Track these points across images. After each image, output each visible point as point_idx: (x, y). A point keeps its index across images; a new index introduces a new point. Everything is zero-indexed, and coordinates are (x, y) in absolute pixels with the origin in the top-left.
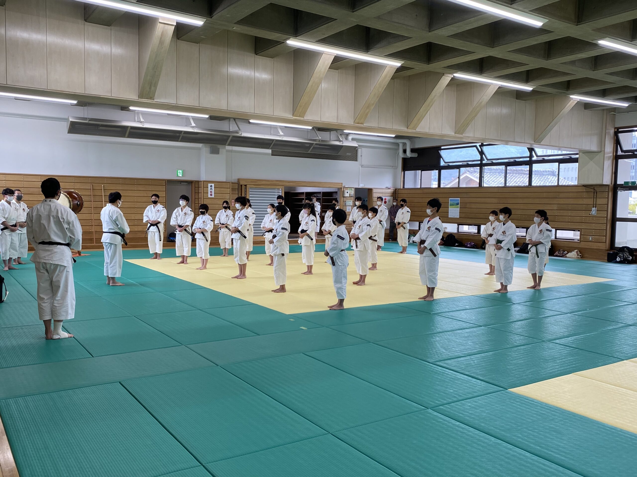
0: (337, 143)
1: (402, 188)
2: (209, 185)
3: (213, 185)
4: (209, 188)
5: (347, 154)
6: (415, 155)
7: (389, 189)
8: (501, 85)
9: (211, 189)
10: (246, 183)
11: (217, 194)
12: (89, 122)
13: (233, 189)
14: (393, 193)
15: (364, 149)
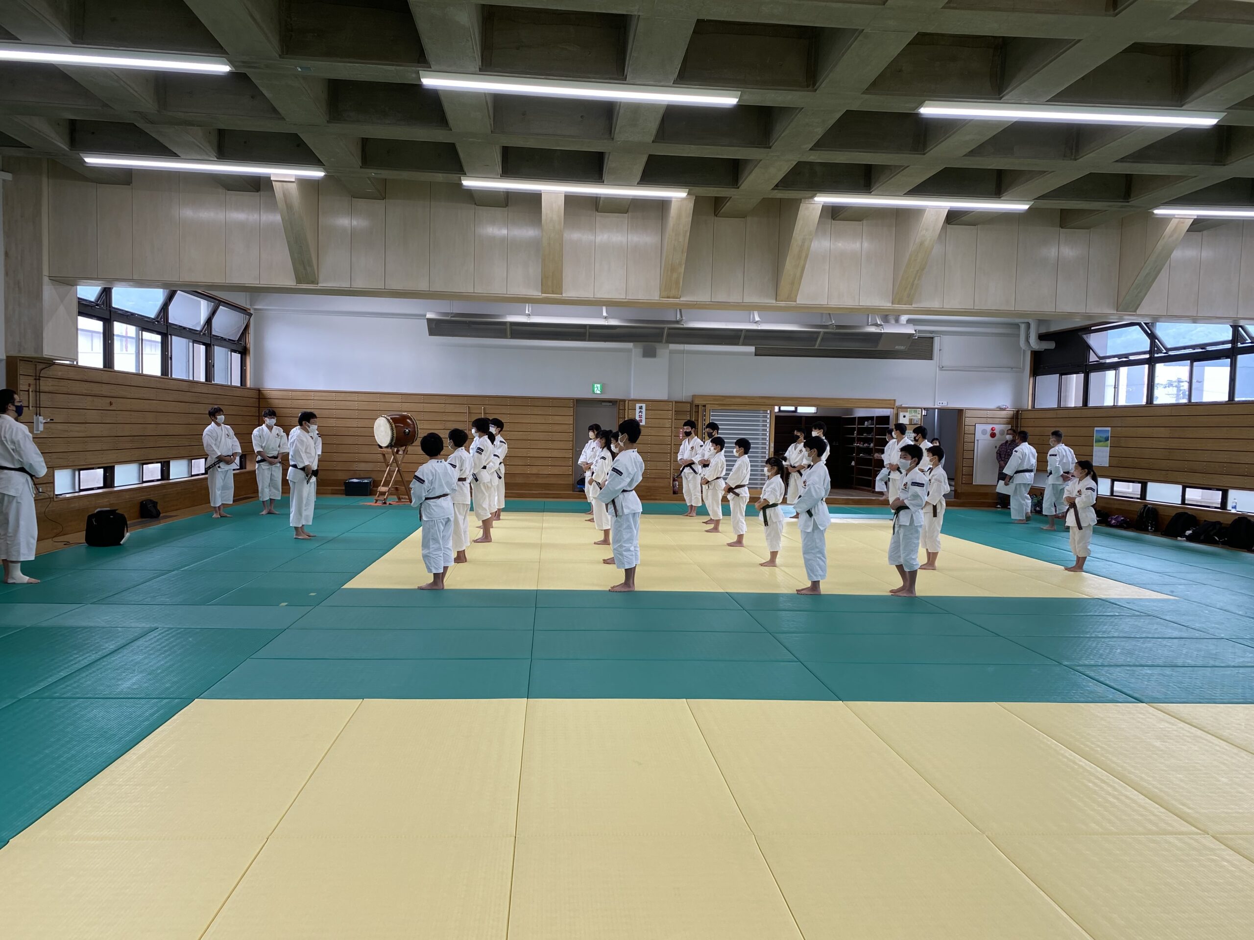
0: (873, 329)
1: (1030, 408)
2: (638, 406)
3: (644, 406)
4: (638, 410)
5: (897, 347)
6: (1051, 345)
7: (1004, 410)
8: (951, 207)
9: (640, 412)
10: (705, 403)
11: (650, 420)
12: (452, 318)
13: (677, 412)
14: (1012, 418)
15: (946, 338)
